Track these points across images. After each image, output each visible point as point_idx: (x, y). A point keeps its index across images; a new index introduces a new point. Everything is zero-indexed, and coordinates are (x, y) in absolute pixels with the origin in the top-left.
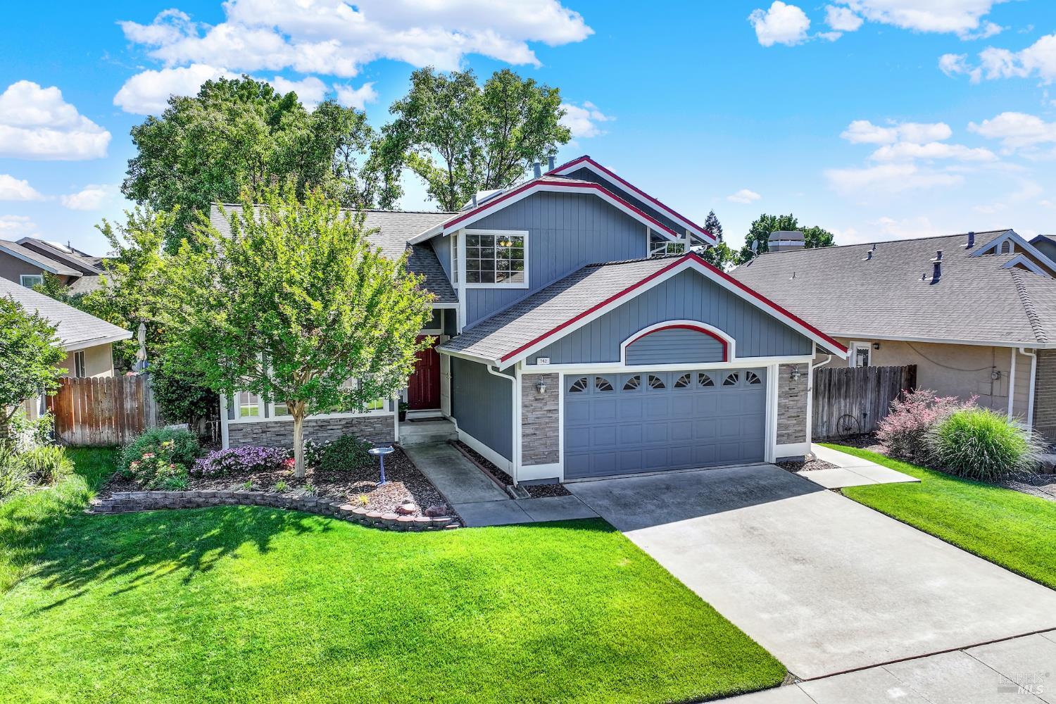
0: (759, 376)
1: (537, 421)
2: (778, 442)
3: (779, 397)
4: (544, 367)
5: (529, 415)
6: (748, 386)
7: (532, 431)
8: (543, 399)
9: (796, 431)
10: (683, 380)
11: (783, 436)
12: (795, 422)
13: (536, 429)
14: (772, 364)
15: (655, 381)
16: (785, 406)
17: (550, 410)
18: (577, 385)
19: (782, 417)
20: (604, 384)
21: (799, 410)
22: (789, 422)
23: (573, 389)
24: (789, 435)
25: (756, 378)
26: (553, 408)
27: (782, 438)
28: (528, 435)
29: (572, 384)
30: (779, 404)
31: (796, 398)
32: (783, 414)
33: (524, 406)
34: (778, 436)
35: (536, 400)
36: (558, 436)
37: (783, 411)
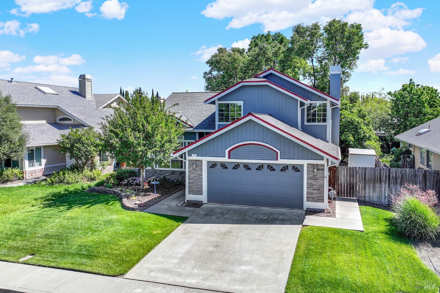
0: (299, 168)
1: (194, 178)
2: (308, 201)
3: (307, 179)
4: (194, 157)
5: (191, 175)
6: (293, 173)
7: (192, 182)
8: (196, 170)
9: (318, 197)
10: (260, 167)
11: (310, 198)
12: (317, 192)
13: (194, 181)
14: (305, 163)
15: (247, 167)
16: (311, 184)
17: (199, 174)
18: (212, 166)
19: (309, 189)
20: (224, 166)
21: (320, 187)
22: (313, 192)
24: (313, 198)
25: (297, 169)
27: (310, 199)
28: (190, 183)
29: (210, 165)
30: (308, 183)
31: (317, 181)
33: (189, 172)
34: (307, 197)
35: (194, 170)
36: (202, 185)
37: (310, 186)
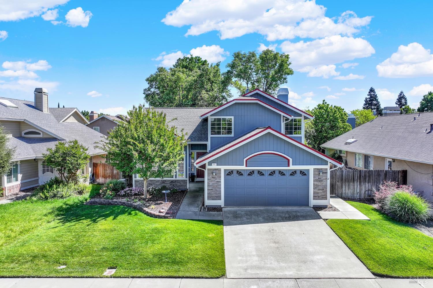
0: (306, 173)
1: (213, 185)
2: (314, 199)
3: (314, 181)
4: (214, 166)
5: (210, 183)
6: (301, 176)
7: (211, 188)
8: (215, 177)
9: (322, 195)
10: (273, 173)
11: (316, 197)
12: (322, 191)
13: (213, 188)
14: (311, 168)
15: (260, 173)
16: (317, 185)
18: (229, 173)
19: (316, 189)
20: (239, 173)
21: (324, 187)
22: (319, 191)
23: (228, 175)
24: (319, 196)
25: (304, 173)
26: (219, 181)
28: (209, 190)
29: (227, 172)
30: (314, 184)
31: (322, 182)
32: (316, 188)
33: (208, 180)
34: (314, 196)
35: (213, 178)
36: (221, 191)
37: (315, 186)
